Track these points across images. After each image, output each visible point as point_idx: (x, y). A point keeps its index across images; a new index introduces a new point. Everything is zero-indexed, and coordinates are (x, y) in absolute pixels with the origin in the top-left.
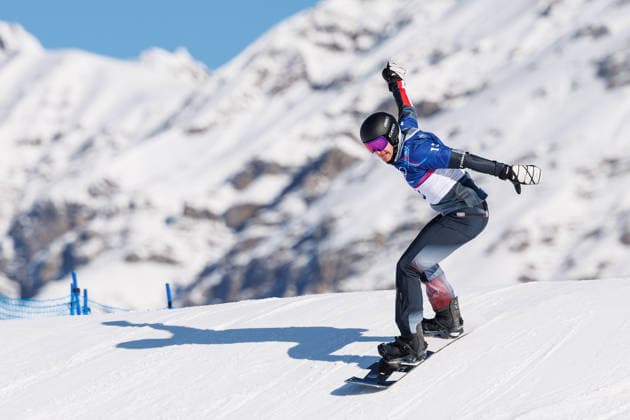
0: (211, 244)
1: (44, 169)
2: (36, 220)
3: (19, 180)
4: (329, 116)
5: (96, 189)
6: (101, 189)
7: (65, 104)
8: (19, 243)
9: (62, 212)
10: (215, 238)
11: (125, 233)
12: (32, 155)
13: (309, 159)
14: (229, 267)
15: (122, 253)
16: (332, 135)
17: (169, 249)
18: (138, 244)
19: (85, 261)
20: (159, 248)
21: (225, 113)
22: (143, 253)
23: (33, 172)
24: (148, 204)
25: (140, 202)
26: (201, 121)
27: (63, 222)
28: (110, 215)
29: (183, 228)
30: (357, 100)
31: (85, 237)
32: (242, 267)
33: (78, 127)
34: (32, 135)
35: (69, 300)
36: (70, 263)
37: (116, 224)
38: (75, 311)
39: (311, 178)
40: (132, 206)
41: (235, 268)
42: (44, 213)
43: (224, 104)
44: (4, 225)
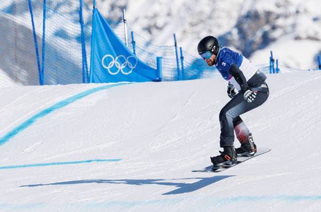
2: (249, 19)
5: (279, 3)
6: (282, 4)
8: (241, 31)
9: (263, 16)
11: (294, 26)
15: (293, 35)
17: (317, 33)
18: (301, 31)
19: (274, 40)
20: (311, 33)
22: (303, 35)
24: (306, 11)
25: (301, 10)
27: (263, 20)
28: (286, 16)
31: (274, 28)
36: (266, 41)
37: (290, 21)
40: (297, 12)
42: (252, 16)
44: (233, 22)
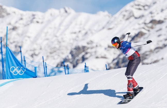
0: (115, 54)
1: (77, 39)
2: (76, 50)
3: (72, 41)
4: (139, 24)
5: (88, 43)
6: (90, 43)
7: (81, 24)
8: (72, 55)
9: (81, 48)
10: (115, 52)
11: (95, 52)
12: (74, 36)
13: (135, 34)
14: (119, 58)
15: (95, 56)
16: (140, 28)
17: (105, 55)
18: (98, 54)
19: (87, 59)
20: (103, 55)
21: (116, 25)
22: (99, 56)
23: (75, 40)
24: (100, 46)
25: (98, 45)
26: (111, 27)
27: (82, 50)
28: (92, 48)
29: (108, 50)
30: (145, 20)
31: (87, 53)
32: (122, 58)
33: (84, 29)
34: (74, 31)
35: (84, 69)
36: (84, 59)
37: (93, 50)
38: (86, 71)
39: (136, 38)
40: (97, 46)
41: (120, 59)
42: (78, 48)
43: (116, 23)
44: (69, 52)
